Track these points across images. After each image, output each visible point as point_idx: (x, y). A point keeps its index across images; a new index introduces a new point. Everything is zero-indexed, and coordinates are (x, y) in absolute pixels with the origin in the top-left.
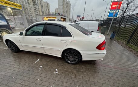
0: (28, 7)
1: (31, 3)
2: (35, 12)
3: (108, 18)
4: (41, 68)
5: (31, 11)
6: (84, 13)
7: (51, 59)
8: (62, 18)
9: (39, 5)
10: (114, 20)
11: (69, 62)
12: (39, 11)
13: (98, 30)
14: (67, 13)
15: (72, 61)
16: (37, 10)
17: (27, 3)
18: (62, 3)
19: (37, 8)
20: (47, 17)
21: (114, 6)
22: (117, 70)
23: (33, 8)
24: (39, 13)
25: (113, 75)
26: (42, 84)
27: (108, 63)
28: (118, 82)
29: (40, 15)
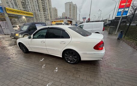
0: (39, 14)
1: (42, 10)
2: (45, 17)
3: (116, 18)
4: (44, 66)
5: (41, 17)
6: (90, 15)
7: (53, 59)
8: (68, 21)
9: (48, 12)
10: (122, 19)
11: (69, 61)
12: (48, 16)
13: (103, 31)
14: (74, 16)
15: (72, 61)
16: (46, 16)
17: (38, 11)
18: (69, 7)
19: (46, 14)
20: (55, 22)
21: (122, 4)
22: (118, 71)
23: (43, 14)
24: (48, 18)
25: (113, 76)
26: (43, 80)
27: (110, 64)
28: (116, 83)
29: (49, 20)
